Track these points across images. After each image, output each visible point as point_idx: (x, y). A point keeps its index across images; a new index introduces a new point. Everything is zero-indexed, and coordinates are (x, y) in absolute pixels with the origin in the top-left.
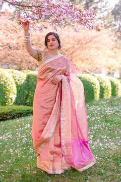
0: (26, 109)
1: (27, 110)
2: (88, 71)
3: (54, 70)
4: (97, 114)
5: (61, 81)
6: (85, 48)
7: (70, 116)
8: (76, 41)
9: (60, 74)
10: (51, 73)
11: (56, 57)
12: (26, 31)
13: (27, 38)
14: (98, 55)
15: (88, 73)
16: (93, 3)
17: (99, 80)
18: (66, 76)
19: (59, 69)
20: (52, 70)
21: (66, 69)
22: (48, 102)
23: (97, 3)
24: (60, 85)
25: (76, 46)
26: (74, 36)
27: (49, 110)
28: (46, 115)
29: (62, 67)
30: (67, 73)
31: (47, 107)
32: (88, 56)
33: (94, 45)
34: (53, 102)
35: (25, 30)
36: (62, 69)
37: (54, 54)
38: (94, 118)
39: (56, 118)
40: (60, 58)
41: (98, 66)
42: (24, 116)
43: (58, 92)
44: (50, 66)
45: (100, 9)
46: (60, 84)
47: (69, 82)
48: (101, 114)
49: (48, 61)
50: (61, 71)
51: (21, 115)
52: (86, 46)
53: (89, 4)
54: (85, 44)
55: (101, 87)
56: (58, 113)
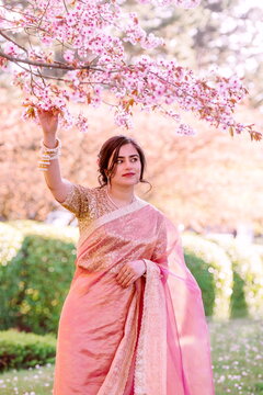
0: (23, 344)
1: (27, 348)
2: (198, 228)
3: (124, 244)
4: (230, 363)
5: (143, 279)
6: (193, 163)
7: (164, 379)
8: (166, 143)
9: (141, 258)
10: (113, 255)
11: (130, 209)
12: (50, 132)
13: (50, 153)
14: (229, 183)
15: (198, 233)
16: (215, 34)
17: (230, 256)
18: (157, 262)
19: (137, 242)
20: (118, 246)
21: (158, 243)
22: (100, 338)
23: (228, 34)
24: (139, 289)
25: (168, 156)
26: (162, 128)
27: (103, 362)
28: (93, 375)
29: (145, 236)
30: (159, 255)
31: (97, 352)
32: (200, 187)
33: (217, 156)
34: (118, 337)
35: (46, 132)
36: (147, 242)
37: (123, 199)
38: (223, 378)
39: (120, 385)
40: (141, 211)
41: (226, 215)
42: (17, 367)
43: (132, 309)
44: (111, 234)
45: (237, 52)
46: (139, 285)
47: (164, 280)
48: (242, 364)
49: (106, 219)
50: (142, 249)
51: (8, 361)
52: (194, 156)
53: (206, 38)
54: (193, 151)
55: (236, 276)
56: (127, 372)
